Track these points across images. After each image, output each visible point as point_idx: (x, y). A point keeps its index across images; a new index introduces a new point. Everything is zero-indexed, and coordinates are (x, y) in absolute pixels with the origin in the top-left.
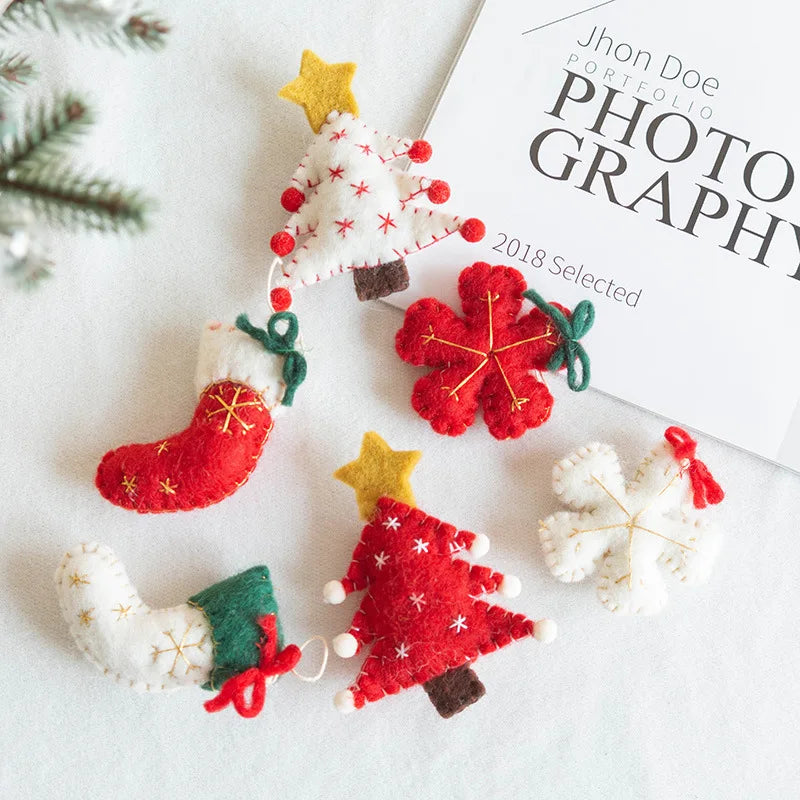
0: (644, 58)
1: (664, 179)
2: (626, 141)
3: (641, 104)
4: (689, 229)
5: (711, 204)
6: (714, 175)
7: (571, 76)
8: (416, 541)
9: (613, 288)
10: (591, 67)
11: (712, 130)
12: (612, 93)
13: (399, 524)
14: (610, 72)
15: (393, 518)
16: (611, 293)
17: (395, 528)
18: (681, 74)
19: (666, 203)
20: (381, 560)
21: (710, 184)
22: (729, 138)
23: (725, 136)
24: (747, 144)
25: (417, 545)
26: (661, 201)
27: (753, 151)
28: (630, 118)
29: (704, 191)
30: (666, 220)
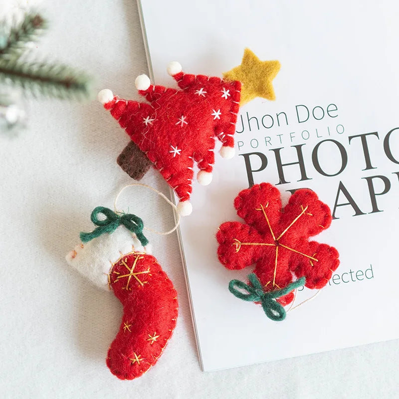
0: (282, 117)
1: (342, 187)
2: (304, 177)
3: (299, 148)
4: (375, 209)
5: (379, 186)
6: (369, 166)
7: (246, 157)
8: (219, 110)
9: (354, 275)
10: (254, 143)
11: (350, 138)
12: (277, 151)
13: (226, 98)
14: (268, 139)
15: (229, 93)
16: (354, 278)
17: (223, 96)
18: (311, 114)
19: (352, 202)
20: (201, 92)
21: (370, 173)
22: (363, 137)
23: (360, 137)
24: (376, 134)
25: (217, 112)
26: (348, 202)
27: (382, 137)
28: (298, 161)
29: (369, 180)
30: (358, 212)
